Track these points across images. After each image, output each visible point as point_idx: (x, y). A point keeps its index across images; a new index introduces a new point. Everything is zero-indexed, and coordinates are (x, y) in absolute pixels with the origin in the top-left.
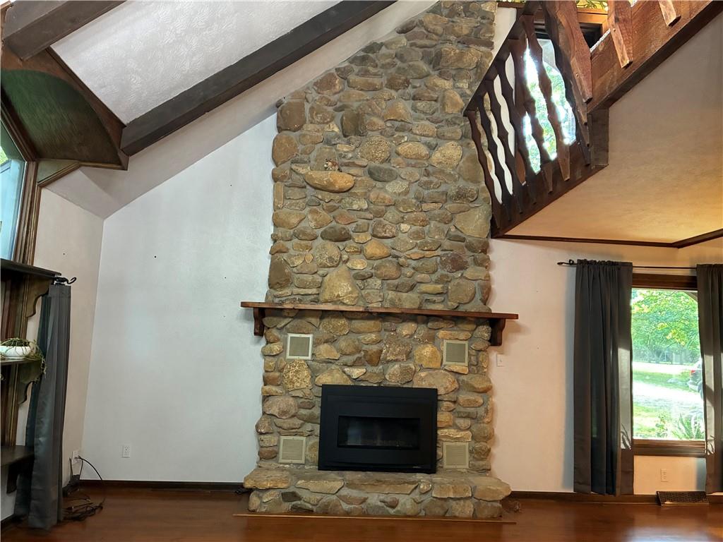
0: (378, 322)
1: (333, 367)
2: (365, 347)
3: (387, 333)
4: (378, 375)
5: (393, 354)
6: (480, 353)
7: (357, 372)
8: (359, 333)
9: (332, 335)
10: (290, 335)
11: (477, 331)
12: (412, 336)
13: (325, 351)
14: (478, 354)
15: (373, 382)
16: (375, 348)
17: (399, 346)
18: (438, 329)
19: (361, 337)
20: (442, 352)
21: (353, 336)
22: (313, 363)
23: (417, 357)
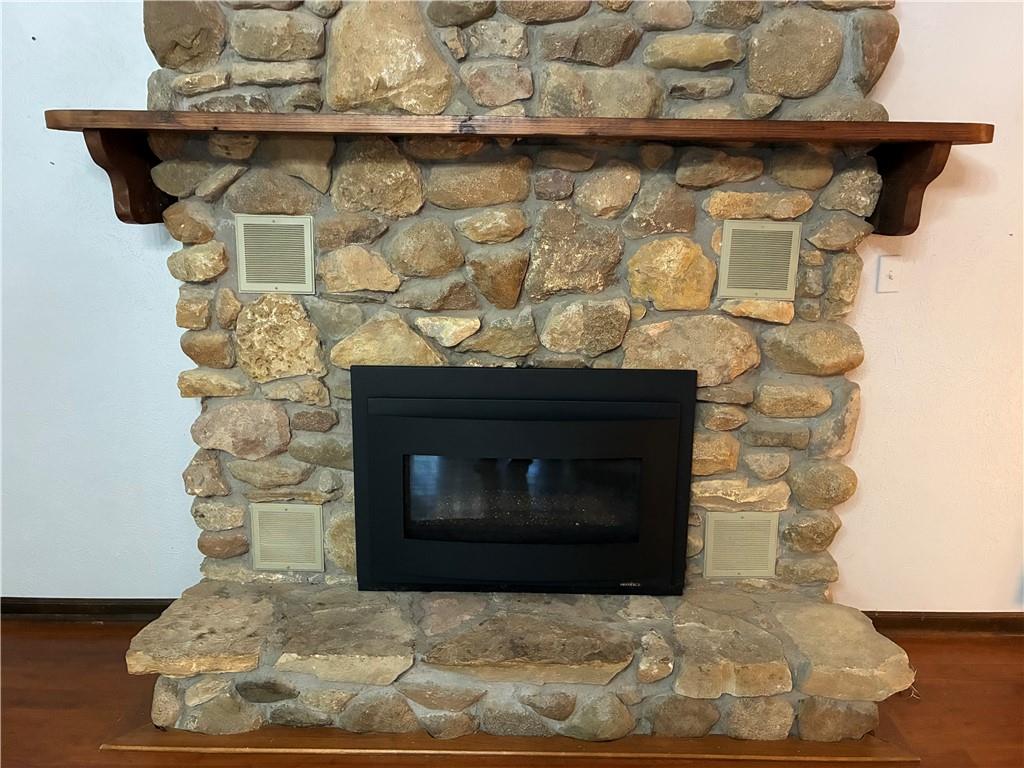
0: (515, 172)
1: (381, 313)
2: (477, 253)
3: (545, 206)
4: (517, 335)
5: (561, 271)
6: (836, 260)
7: (453, 329)
8: (457, 207)
9: (371, 217)
10: (241, 220)
11: (832, 189)
12: (622, 211)
13: (352, 266)
14: (827, 261)
15: (504, 356)
16: (507, 254)
17: (582, 245)
18: (710, 187)
19: (462, 220)
20: (715, 259)
21: (435, 219)
22: (321, 303)
23: (638, 278)
